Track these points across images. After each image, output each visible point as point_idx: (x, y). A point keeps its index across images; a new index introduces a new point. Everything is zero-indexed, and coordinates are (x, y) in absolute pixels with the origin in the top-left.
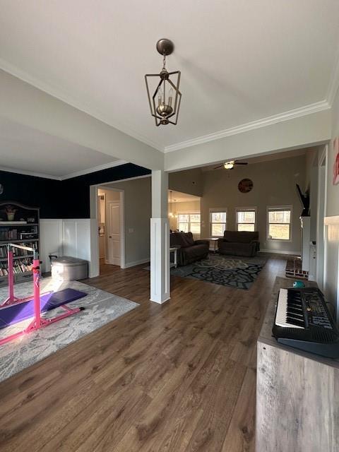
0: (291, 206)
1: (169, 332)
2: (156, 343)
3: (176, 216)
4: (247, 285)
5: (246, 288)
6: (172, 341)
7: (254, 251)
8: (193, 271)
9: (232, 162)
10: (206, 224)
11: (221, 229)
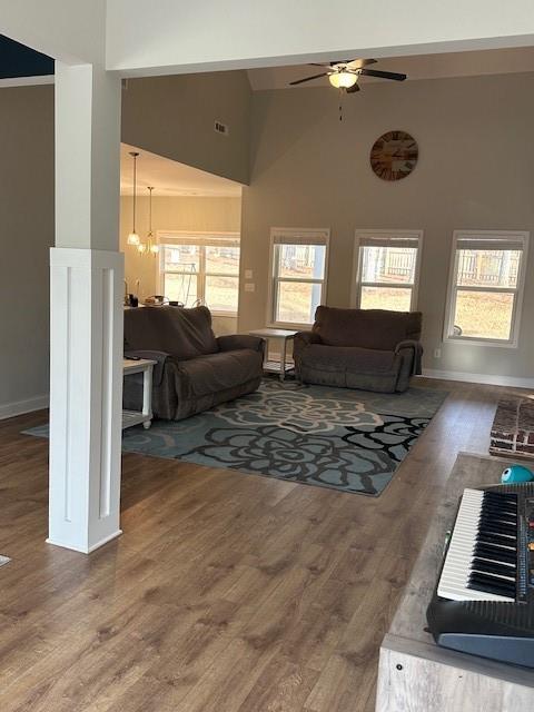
0: (527, 234)
1: (114, 643)
2: (62, 684)
3: (154, 249)
4: (376, 481)
5: (370, 491)
6: (119, 674)
7: (405, 373)
8: (208, 436)
9: (357, 64)
10: (259, 283)
11: (309, 301)
